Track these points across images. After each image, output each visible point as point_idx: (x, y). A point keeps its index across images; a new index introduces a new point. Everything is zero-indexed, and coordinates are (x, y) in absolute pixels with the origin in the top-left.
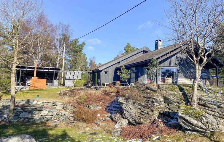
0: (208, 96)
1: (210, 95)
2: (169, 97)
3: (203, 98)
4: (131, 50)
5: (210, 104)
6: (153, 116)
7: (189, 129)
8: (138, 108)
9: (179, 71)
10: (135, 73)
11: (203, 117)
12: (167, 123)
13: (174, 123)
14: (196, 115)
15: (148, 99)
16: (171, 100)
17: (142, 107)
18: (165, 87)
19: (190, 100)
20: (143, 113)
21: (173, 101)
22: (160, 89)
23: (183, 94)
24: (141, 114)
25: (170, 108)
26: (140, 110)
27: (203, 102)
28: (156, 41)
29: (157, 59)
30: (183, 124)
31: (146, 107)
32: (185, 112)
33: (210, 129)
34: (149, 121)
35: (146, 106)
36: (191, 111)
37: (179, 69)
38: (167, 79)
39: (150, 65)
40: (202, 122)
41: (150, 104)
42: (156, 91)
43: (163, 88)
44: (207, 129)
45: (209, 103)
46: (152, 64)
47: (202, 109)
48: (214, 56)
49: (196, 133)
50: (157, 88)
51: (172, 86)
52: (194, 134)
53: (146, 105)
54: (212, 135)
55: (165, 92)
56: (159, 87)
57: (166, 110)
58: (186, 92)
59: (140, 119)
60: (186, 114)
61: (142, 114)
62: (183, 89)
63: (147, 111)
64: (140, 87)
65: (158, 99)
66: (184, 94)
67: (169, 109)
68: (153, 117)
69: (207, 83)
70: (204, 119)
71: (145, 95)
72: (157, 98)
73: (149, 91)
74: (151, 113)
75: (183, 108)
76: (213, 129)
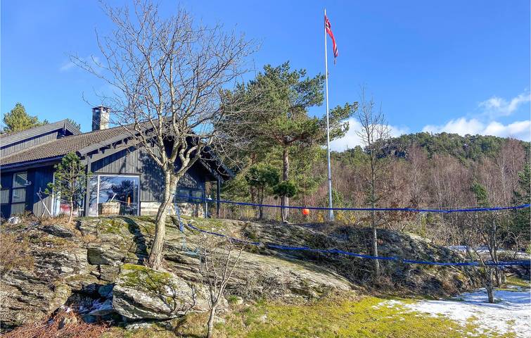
0: (187, 240)
1: (191, 237)
2: (101, 249)
3: (176, 244)
4: (24, 125)
5: (189, 255)
6: (52, 301)
7: (134, 318)
8: (14, 286)
9: (144, 187)
10: (27, 188)
11: (166, 287)
12: (87, 312)
13: (105, 311)
14: (153, 285)
15: (44, 258)
16: (106, 256)
17: (26, 283)
18: (94, 225)
19: (149, 251)
20: (26, 298)
21: (110, 258)
22: (79, 229)
23: (136, 239)
24: (19, 300)
25: (100, 276)
26: (20, 289)
27: (175, 253)
28: (95, 109)
29: (90, 154)
30: (121, 310)
31: (39, 280)
32: (131, 280)
33: (179, 310)
34: (40, 315)
35: (38, 277)
36: (143, 277)
37: (143, 180)
38: (107, 204)
39: (60, 168)
40: (162, 299)
41: (49, 272)
42: (71, 236)
43: (89, 228)
44: (172, 311)
45: (186, 255)
46: (65, 167)
47: (170, 270)
48: (200, 156)
49: (149, 326)
50: (73, 227)
51: (113, 222)
52: (145, 329)
53: (38, 274)
54: (180, 323)
55: (93, 237)
56: (80, 225)
57: (89, 282)
58: (144, 233)
59: (14, 314)
60: (132, 286)
61: (24, 301)
62: (138, 227)
63: (39, 291)
64: (26, 229)
65: (73, 256)
66: (139, 239)
67: (99, 278)
68: (52, 304)
69: (199, 212)
70: (169, 290)
71: (38, 248)
72: (70, 253)
73: (50, 236)
74: (48, 295)
75: (128, 272)
76: (183, 310)
